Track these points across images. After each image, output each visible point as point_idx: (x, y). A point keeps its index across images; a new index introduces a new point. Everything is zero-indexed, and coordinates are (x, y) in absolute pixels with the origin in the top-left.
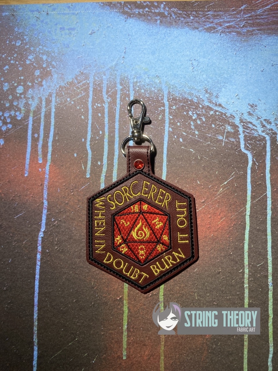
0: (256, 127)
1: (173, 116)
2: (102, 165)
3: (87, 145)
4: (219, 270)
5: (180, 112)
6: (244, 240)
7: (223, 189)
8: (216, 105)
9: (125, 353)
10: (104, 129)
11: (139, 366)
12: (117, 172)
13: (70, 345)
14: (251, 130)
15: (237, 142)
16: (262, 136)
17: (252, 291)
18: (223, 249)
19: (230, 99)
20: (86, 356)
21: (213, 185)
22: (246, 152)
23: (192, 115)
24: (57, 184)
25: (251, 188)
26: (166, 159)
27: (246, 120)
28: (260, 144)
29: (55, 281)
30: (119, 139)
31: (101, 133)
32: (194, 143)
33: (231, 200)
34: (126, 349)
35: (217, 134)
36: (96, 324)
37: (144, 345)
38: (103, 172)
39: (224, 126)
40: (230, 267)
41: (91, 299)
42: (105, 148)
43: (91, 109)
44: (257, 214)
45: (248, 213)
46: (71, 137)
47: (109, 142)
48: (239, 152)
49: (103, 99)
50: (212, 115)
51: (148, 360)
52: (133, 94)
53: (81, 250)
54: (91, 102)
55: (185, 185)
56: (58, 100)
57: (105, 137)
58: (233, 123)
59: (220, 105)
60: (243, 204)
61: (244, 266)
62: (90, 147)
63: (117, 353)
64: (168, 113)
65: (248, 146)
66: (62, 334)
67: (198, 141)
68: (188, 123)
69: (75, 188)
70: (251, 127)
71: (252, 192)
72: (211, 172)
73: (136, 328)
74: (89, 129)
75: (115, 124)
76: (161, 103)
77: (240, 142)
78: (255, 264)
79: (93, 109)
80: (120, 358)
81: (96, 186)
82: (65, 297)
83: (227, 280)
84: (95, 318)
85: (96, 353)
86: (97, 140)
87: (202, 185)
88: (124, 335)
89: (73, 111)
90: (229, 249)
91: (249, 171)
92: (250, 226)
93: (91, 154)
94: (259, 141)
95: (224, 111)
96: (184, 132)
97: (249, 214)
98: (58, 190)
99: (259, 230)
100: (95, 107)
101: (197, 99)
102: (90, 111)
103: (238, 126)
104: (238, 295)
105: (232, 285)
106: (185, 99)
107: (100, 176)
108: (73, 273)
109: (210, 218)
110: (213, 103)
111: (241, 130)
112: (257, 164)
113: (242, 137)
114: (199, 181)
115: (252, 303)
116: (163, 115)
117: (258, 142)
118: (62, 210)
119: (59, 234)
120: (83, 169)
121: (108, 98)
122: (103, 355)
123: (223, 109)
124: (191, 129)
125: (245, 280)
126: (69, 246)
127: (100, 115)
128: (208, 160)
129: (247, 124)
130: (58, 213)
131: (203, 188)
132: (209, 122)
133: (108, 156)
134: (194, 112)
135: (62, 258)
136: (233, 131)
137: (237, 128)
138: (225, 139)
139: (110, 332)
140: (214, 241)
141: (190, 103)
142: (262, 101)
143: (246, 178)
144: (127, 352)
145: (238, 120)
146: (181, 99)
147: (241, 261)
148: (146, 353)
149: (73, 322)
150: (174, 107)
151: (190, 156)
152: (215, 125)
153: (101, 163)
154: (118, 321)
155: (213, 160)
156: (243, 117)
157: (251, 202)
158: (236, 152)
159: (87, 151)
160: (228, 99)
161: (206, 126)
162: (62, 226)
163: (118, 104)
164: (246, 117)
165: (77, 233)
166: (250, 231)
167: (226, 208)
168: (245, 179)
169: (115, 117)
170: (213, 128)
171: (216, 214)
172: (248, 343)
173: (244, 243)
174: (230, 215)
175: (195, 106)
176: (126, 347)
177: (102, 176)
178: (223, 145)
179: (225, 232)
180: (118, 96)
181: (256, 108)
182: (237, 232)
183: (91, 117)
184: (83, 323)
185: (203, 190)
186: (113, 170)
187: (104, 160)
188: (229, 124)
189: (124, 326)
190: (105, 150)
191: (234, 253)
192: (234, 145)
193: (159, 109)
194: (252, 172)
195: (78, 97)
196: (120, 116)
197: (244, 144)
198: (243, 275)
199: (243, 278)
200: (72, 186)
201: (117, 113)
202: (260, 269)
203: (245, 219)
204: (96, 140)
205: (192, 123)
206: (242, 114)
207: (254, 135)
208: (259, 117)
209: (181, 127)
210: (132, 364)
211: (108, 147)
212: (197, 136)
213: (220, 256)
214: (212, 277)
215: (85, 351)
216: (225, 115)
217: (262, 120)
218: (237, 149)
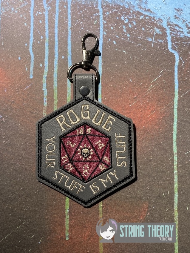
0: (182, 29)
1: (107, 21)
2: (43, 67)
3: (29, 49)
4: (151, 158)
5: (113, 18)
6: (172, 130)
7: (152, 86)
8: (145, 10)
9: (67, 234)
10: (45, 34)
11: (80, 246)
12: (57, 73)
13: (18, 229)
14: (177, 32)
15: (165, 43)
16: (187, 37)
17: (181, 176)
18: (153, 139)
19: (158, 5)
20: (33, 238)
21: (144, 83)
22: (173, 52)
23: (124, 20)
24: (4, 85)
25: (178, 84)
26: (101, 60)
27: (173, 23)
28: (186, 44)
29: (3, 171)
30: (59, 43)
31: (42, 37)
32: (126, 45)
33: (160, 95)
34: (69, 231)
35: (147, 36)
36: (40, 209)
37: (85, 227)
38: (45, 73)
39: (153, 29)
40: (160, 155)
41: (36, 187)
42: (46, 51)
43: (33, 17)
44: (184, 107)
45: (176, 106)
46: (15, 42)
47: (49, 46)
48: (167, 52)
49: (43, 8)
50: (142, 19)
51: (89, 241)
52: (70, 3)
53: (26, 143)
54: (33, 10)
55: (118, 83)
56: (3, 10)
57: (46, 41)
58: (161, 26)
59: (149, 10)
60: (171, 98)
61: (173, 154)
62: (33, 51)
63: (60, 235)
64: (102, 18)
65: (175, 47)
66: (10, 219)
67: (130, 43)
68: (121, 27)
69: (20, 88)
70: (177, 29)
71: (179, 88)
72: (142, 70)
73: (77, 212)
74: (31, 35)
75: (54, 29)
76: (96, 10)
77: (167, 43)
78: (183, 152)
79: (34, 17)
80: (63, 239)
81: (39, 86)
82: (13, 186)
83: (158, 167)
84: (40, 204)
85: (41, 235)
86: (39, 44)
87: (134, 83)
88: (66, 219)
89: (17, 19)
90: (159, 139)
91: (176, 69)
92: (178, 118)
93: (33, 57)
94: (185, 41)
95: (153, 15)
96: (117, 35)
97: (177, 108)
98: (4, 90)
99: (186, 122)
100: (36, 15)
101: (128, 5)
102: (32, 19)
103: (165, 29)
104: (168, 180)
105: (163, 172)
106: (117, 5)
107: (42, 77)
108: (19, 163)
109: (141, 111)
110: (143, 9)
111: (168, 32)
112: (184, 62)
113: (169, 38)
114: (131, 79)
115: (181, 187)
116: (97, 20)
117: (184, 43)
118: (8, 108)
119: (6, 129)
120: (27, 70)
121: (47, 7)
122: (47, 237)
123: (152, 14)
124: (123, 32)
125: (174, 167)
126: (15, 140)
127: (40, 22)
128: (139, 60)
129: (174, 27)
130: (5, 110)
131: (134, 86)
132: (140, 26)
133: (48, 59)
134: (126, 17)
135: (10, 151)
136: (161, 33)
137: (164, 31)
138: (154, 41)
139: (54, 216)
140: (145, 132)
141: (122, 9)
142: (187, 5)
143: (173, 75)
144: (69, 234)
145: (166, 23)
146: (114, 6)
147: (170, 150)
148: (87, 234)
149: (21, 208)
150: (108, 13)
151: (123, 57)
152: (145, 28)
153: (42, 65)
154: (61, 206)
155: (144, 60)
156: (170, 21)
157: (178, 96)
158: (165, 52)
159: (30, 54)
160: (156, 5)
161: (137, 30)
162: (9, 122)
163: (57, 11)
164: (173, 20)
165: (22, 129)
166: (178, 123)
167: (155, 102)
168: (173, 77)
169: (54, 23)
170: (143, 31)
171: (146, 108)
172: (178, 223)
173: (173, 133)
174: (160, 109)
175: (127, 11)
176: (68, 229)
177: (44, 76)
178: (152, 46)
179: (155, 124)
180: (57, 5)
181: (181, 12)
182: (166, 123)
183: (33, 24)
184: (29, 208)
185: (134, 87)
186: (54, 71)
187: (45, 62)
188: (157, 27)
189: (66, 210)
190: (46, 53)
191: (164, 142)
192: (162, 46)
193: (94, 15)
194: (179, 70)
195: (21, 6)
196: (58, 23)
197: (171, 45)
198: (173, 162)
199: (173, 165)
200: (17, 86)
201: (57, 20)
202: (187, 156)
203: (173, 112)
204: (37, 44)
205: (124, 27)
206: (169, 18)
207: (180, 37)
208: (185, 20)
209: (114, 31)
210: (74, 244)
211: (49, 51)
212: (128, 39)
213: (151, 145)
214: (145, 164)
215: (31, 233)
216: (154, 19)
217: (187, 22)
218: (165, 49)
